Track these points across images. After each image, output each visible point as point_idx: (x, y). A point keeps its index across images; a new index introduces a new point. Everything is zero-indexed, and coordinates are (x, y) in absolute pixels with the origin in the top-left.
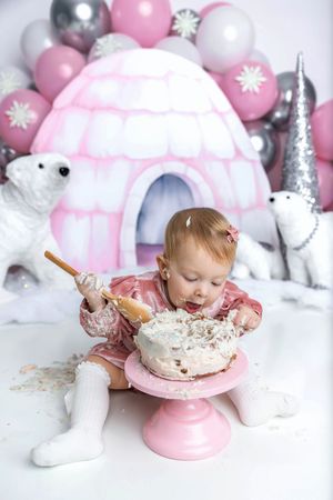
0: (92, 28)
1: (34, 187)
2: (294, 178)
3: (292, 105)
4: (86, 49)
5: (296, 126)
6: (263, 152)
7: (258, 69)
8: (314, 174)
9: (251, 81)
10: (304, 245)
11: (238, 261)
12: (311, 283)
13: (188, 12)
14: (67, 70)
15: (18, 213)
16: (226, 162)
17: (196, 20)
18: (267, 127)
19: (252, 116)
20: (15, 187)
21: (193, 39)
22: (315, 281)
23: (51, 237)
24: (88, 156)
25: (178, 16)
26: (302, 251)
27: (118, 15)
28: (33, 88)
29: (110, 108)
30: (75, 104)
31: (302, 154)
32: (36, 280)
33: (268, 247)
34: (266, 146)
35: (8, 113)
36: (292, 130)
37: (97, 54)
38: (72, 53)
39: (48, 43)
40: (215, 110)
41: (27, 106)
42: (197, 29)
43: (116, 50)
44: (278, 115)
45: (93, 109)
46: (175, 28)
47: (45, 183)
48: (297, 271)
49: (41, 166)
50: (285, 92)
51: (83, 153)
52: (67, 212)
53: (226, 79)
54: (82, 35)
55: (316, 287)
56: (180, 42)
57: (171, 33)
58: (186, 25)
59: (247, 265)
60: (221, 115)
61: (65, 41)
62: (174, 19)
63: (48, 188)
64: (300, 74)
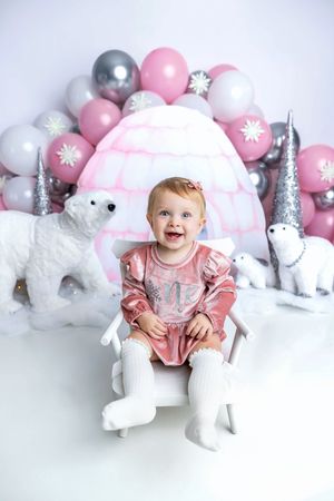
0: (127, 85)
1: (87, 219)
2: (284, 208)
3: (282, 149)
4: (121, 103)
5: (286, 168)
6: (259, 186)
7: (258, 123)
8: (298, 204)
9: (253, 132)
10: (294, 264)
11: (242, 274)
12: (297, 292)
13: (202, 74)
14: (106, 119)
15: (72, 238)
16: (231, 194)
17: (208, 80)
18: (262, 166)
19: (251, 159)
20: (71, 218)
21: (205, 95)
22: (301, 291)
23: (94, 254)
24: (123, 189)
25: (193, 77)
26: (292, 268)
27: (146, 76)
28: (76, 131)
29: (140, 151)
30: (113, 148)
31: (290, 189)
32: (82, 287)
33: (263, 262)
34: (261, 181)
35: (59, 153)
36: (282, 170)
37: (132, 108)
38: (110, 105)
39: (89, 96)
40: (223, 155)
41: (74, 148)
42: (208, 87)
43: (147, 106)
44: (270, 156)
45: (128, 152)
46: (191, 86)
47: (96, 216)
48: (286, 282)
49: (93, 203)
50: (276, 138)
51: (118, 187)
52: (105, 232)
53: (232, 129)
54: (117, 91)
55: (302, 295)
56: (195, 98)
57: (188, 91)
58: (200, 84)
59: (248, 277)
60: (228, 157)
61: (104, 96)
62: (190, 79)
63: (97, 220)
64: (290, 128)
